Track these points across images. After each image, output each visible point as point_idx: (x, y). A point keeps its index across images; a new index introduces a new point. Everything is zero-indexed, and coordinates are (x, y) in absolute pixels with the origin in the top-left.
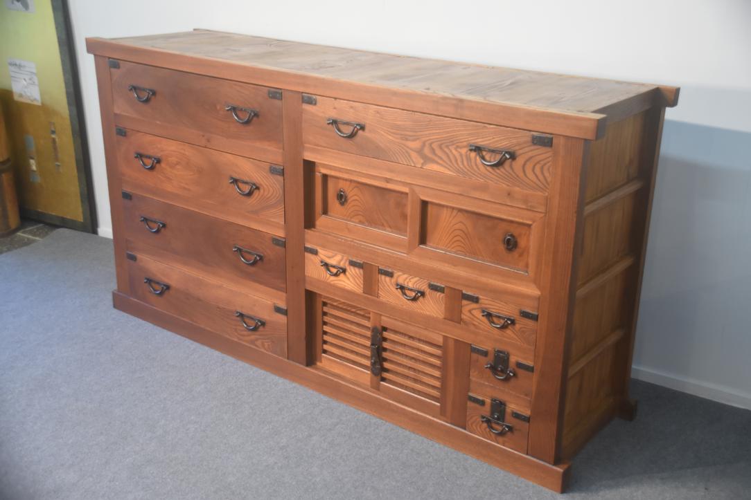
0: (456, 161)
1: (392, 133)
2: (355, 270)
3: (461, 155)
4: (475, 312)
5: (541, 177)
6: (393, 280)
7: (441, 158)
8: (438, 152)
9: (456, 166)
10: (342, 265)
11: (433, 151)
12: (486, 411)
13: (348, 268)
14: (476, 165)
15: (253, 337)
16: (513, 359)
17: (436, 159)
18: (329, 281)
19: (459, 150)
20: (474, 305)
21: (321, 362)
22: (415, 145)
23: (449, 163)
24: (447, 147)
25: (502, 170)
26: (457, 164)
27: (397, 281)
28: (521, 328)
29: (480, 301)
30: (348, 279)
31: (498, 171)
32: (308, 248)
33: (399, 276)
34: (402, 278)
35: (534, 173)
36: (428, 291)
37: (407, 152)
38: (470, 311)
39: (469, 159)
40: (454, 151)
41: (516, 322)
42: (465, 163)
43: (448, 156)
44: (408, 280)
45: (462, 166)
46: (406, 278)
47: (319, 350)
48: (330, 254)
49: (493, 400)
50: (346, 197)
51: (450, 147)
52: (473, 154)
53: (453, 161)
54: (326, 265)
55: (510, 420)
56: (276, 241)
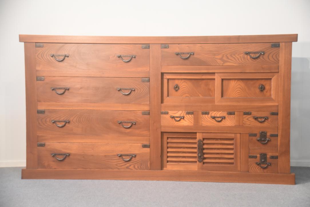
0: (238, 59)
1: (208, 54)
2: (189, 116)
3: (240, 57)
4: (250, 119)
5: (276, 59)
6: (209, 116)
7: (231, 60)
8: (230, 58)
9: (239, 62)
10: (182, 115)
11: (228, 58)
12: (258, 160)
13: (185, 116)
14: (247, 59)
15: (128, 165)
16: (268, 134)
17: (230, 61)
18: (175, 124)
19: (239, 55)
20: (249, 116)
21: (166, 167)
22: (220, 57)
23: (235, 61)
24: (234, 55)
25: (259, 59)
26: (239, 61)
27: (211, 115)
28: (271, 120)
29: (252, 114)
30: (186, 121)
31: (257, 60)
32: (163, 112)
33: (212, 113)
34: (213, 114)
35: (273, 58)
36: (227, 116)
37: (215, 60)
38: (247, 119)
39: (244, 58)
40: (237, 56)
41: (269, 118)
42: (243, 59)
43: (235, 59)
44: (217, 114)
45: (241, 61)
46: (216, 113)
47: (165, 162)
48: (176, 112)
49: (261, 154)
50: (179, 87)
51: (235, 55)
52: (246, 56)
53: (237, 60)
54: (173, 117)
55: (269, 160)
56: (144, 113)
